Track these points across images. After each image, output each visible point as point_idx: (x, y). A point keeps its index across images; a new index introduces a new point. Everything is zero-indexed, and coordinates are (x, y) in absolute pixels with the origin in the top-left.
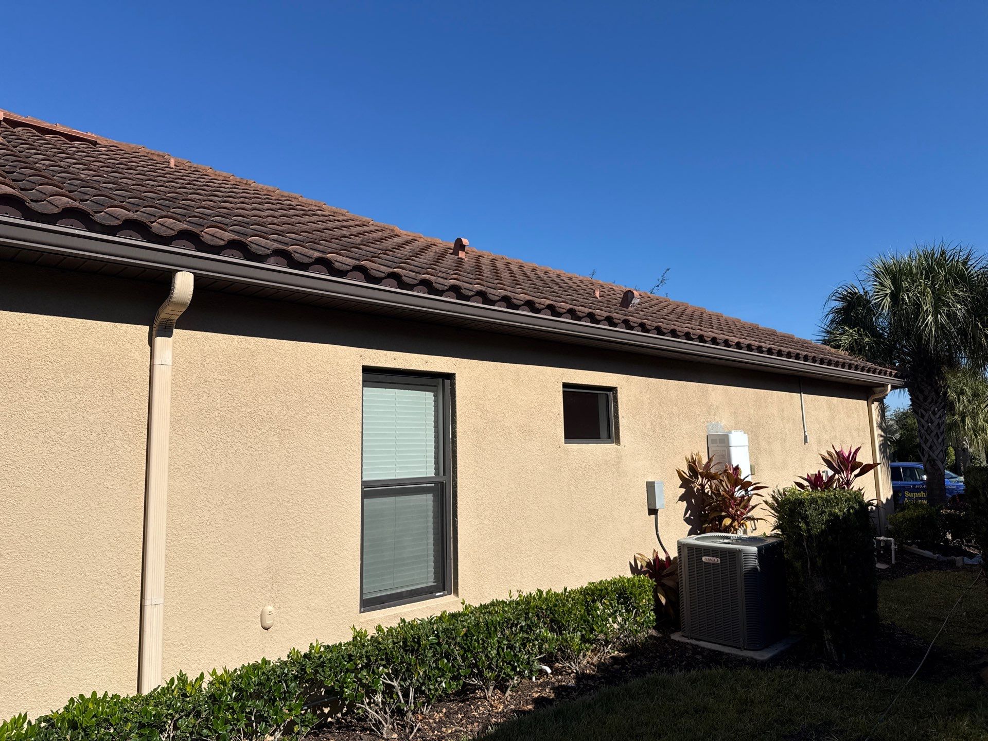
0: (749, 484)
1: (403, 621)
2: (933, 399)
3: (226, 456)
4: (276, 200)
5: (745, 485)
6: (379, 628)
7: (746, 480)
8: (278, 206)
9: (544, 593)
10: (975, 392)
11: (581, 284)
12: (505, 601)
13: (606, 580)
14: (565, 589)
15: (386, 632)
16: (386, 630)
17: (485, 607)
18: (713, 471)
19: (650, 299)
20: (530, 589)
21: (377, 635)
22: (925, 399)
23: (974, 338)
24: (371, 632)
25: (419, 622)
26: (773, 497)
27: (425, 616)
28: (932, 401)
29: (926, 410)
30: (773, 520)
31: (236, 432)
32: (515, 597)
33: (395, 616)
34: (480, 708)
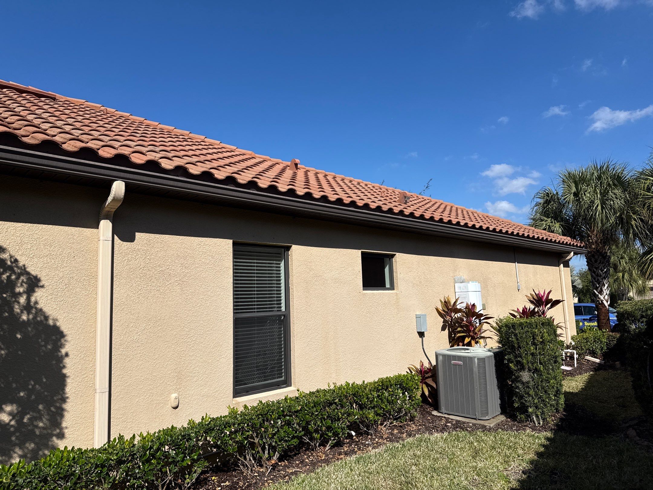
0: (481, 315)
1: (261, 402)
2: (600, 261)
3: (147, 298)
4: (174, 135)
5: (479, 316)
6: (245, 407)
7: (479, 313)
8: (176, 139)
9: (350, 385)
10: (630, 258)
11: (373, 189)
12: (326, 389)
13: (390, 377)
14: (364, 382)
15: (250, 409)
16: (250, 408)
17: (313, 393)
18: (458, 307)
19: (418, 198)
20: (341, 382)
21: (244, 411)
22: (596, 261)
23: (627, 222)
24: (241, 409)
25: (271, 403)
26: (497, 323)
27: (275, 399)
28: (600, 263)
29: (596, 268)
30: (496, 338)
31: (153, 283)
32: (332, 387)
33: (256, 399)
34: (311, 457)
